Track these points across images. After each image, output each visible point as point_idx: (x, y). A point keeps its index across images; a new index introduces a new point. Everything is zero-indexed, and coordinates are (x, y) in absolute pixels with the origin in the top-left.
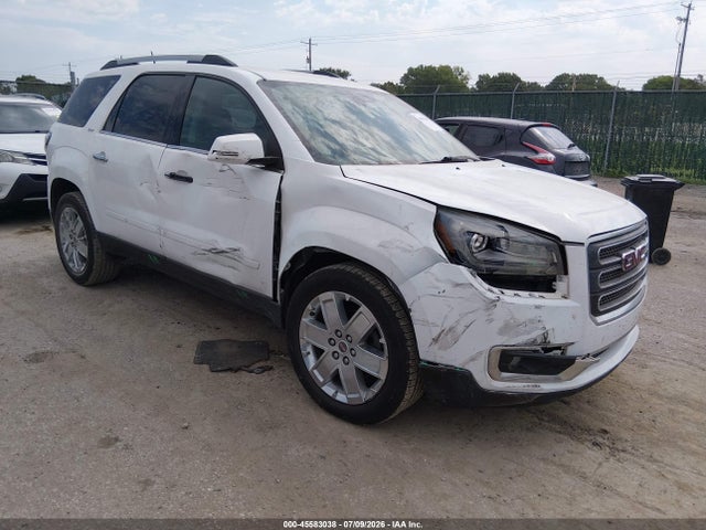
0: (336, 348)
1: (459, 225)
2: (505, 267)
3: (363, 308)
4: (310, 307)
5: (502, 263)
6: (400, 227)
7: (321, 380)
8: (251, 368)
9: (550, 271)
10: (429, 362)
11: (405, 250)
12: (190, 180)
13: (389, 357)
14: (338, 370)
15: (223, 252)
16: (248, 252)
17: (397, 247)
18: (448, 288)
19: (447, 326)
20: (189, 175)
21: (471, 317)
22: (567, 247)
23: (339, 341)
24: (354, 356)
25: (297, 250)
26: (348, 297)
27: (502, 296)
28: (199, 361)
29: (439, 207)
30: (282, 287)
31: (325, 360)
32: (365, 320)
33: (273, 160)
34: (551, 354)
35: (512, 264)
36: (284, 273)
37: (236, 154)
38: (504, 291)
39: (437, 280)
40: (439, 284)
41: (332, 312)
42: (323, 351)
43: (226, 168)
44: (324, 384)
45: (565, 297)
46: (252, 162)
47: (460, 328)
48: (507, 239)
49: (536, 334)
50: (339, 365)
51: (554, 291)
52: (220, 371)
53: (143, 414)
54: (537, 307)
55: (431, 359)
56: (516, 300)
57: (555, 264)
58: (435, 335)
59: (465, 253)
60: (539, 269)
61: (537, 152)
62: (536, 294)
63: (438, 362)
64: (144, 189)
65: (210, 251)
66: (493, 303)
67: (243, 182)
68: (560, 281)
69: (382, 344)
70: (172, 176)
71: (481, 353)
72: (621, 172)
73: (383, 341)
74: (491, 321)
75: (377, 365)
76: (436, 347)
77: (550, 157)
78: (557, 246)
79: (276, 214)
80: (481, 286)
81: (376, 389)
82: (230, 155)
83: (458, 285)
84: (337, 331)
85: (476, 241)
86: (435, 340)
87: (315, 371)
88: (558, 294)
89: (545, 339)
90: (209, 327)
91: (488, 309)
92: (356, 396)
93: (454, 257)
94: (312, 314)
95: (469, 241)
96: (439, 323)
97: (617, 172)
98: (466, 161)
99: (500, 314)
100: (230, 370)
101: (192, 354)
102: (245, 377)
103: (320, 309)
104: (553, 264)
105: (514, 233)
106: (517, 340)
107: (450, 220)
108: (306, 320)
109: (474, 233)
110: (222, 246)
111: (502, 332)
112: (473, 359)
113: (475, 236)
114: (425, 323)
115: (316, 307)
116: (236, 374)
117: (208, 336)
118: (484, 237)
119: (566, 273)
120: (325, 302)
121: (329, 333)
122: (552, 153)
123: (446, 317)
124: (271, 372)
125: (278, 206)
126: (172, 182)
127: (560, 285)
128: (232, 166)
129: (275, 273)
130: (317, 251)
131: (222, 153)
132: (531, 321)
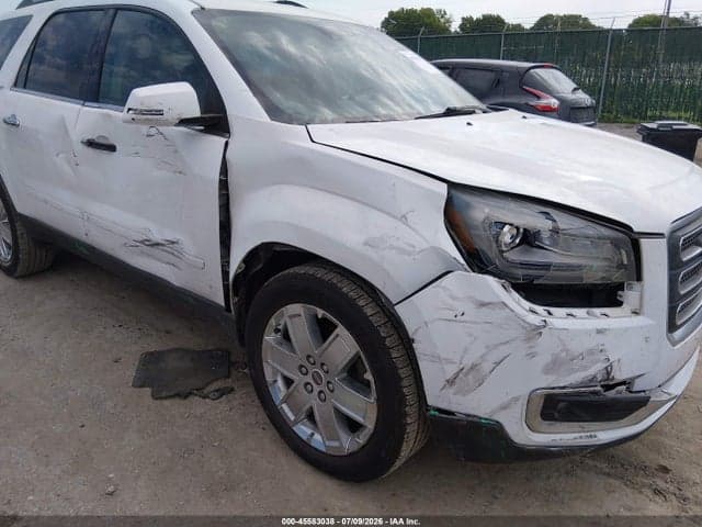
0: (309, 379)
1: (481, 211)
2: (551, 273)
3: (341, 330)
4: (273, 322)
5: (546, 267)
6: (394, 217)
7: (292, 418)
8: (205, 391)
9: (616, 277)
10: (441, 411)
11: (402, 251)
12: (112, 148)
13: (378, 400)
14: (311, 408)
15: (158, 244)
16: (188, 247)
17: (392, 247)
18: (469, 308)
19: (467, 363)
20: (112, 141)
21: (504, 350)
22: (644, 242)
23: (312, 370)
24: (332, 391)
25: (252, 246)
26: (320, 313)
27: (549, 320)
28: (140, 383)
29: (452, 185)
30: (236, 294)
31: (295, 393)
32: (344, 346)
33: (214, 119)
34: (613, 392)
35: (560, 267)
36: (237, 276)
37: (160, 113)
38: (552, 309)
39: (454, 298)
40: (456, 304)
41: (301, 331)
42: (293, 382)
43: (153, 131)
44: (296, 422)
45: (635, 313)
46: (184, 122)
47: (486, 367)
48: (555, 231)
49: (596, 369)
50: (314, 401)
51: (619, 304)
52: (166, 398)
53: (58, 472)
54: (599, 332)
55: (443, 406)
56: (569, 323)
57: (625, 267)
58: (449, 376)
59: (492, 253)
60: (601, 274)
61: (539, 98)
62: (597, 311)
63: (453, 410)
64: (60, 160)
65: (142, 242)
66: (537, 331)
67: (176, 151)
68: (631, 289)
69: (368, 381)
70: (91, 144)
71: (516, 399)
72: (616, 117)
73: (369, 376)
74: (532, 355)
75: (363, 408)
76: (451, 391)
77: (554, 102)
78: (628, 239)
79: (221, 196)
80: (518, 303)
81: (362, 439)
82: (153, 114)
83: (483, 305)
84: (309, 356)
85: (507, 235)
86: (451, 382)
87: (284, 406)
88: (626, 308)
89: (608, 373)
90: (157, 330)
91: (528, 339)
92: (336, 444)
93: (476, 260)
94: (277, 331)
95: (497, 238)
96: (457, 360)
97: (612, 116)
98: (474, 112)
99: (546, 347)
100: (178, 395)
101: (131, 373)
102: (197, 405)
103: (285, 325)
104: (621, 266)
105: (565, 221)
106: (569, 379)
107: (468, 206)
108: (270, 338)
109: (506, 224)
110: (157, 237)
111: (548, 370)
112: (504, 407)
113: (507, 228)
114: (436, 359)
115: (282, 322)
116: (186, 401)
117: (154, 345)
118: (518, 228)
119: (639, 278)
120: (291, 317)
121: (300, 358)
122: (555, 97)
123: (466, 350)
124: (230, 396)
125: (224, 185)
126: (91, 151)
127: (630, 296)
128: (161, 129)
129: (225, 274)
130: (278, 249)
131: (142, 112)
132: (591, 352)
